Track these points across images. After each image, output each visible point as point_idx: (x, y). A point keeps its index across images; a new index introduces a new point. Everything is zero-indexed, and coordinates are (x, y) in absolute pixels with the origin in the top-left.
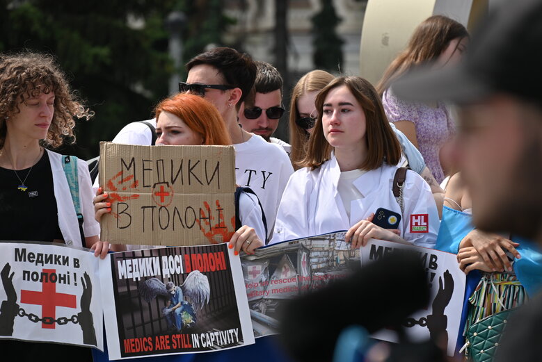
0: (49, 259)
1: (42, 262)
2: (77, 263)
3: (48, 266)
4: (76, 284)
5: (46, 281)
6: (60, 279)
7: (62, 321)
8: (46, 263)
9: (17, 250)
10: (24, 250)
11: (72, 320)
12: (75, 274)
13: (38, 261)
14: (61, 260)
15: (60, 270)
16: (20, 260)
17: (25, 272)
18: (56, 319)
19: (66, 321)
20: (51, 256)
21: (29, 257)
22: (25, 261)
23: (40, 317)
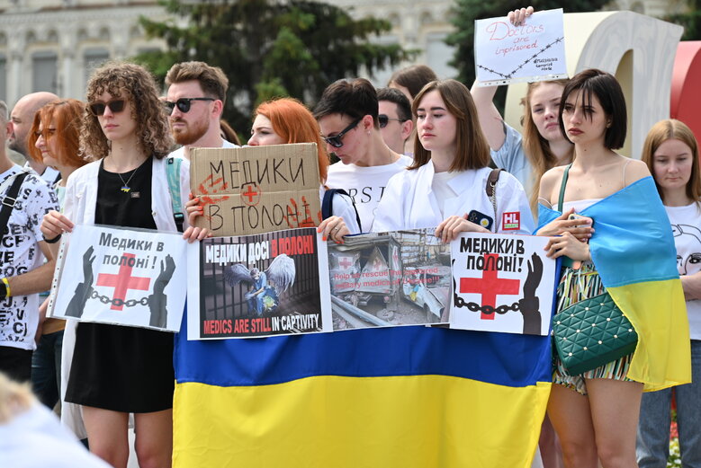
0: (132, 244)
1: (124, 246)
2: (160, 247)
3: (129, 251)
4: (153, 267)
5: (124, 265)
6: (139, 262)
7: (131, 303)
8: (128, 247)
9: (103, 234)
10: (110, 236)
11: (141, 302)
12: (155, 258)
13: (120, 246)
14: (143, 245)
15: (140, 254)
16: (104, 244)
17: (106, 256)
18: (125, 301)
19: (135, 303)
20: (134, 241)
21: (113, 242)
22: (108, 245)
23: (111, 299)
